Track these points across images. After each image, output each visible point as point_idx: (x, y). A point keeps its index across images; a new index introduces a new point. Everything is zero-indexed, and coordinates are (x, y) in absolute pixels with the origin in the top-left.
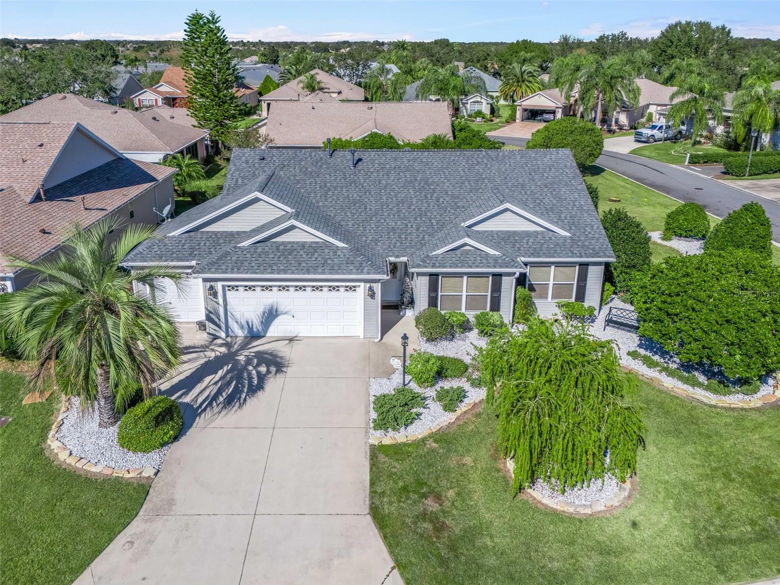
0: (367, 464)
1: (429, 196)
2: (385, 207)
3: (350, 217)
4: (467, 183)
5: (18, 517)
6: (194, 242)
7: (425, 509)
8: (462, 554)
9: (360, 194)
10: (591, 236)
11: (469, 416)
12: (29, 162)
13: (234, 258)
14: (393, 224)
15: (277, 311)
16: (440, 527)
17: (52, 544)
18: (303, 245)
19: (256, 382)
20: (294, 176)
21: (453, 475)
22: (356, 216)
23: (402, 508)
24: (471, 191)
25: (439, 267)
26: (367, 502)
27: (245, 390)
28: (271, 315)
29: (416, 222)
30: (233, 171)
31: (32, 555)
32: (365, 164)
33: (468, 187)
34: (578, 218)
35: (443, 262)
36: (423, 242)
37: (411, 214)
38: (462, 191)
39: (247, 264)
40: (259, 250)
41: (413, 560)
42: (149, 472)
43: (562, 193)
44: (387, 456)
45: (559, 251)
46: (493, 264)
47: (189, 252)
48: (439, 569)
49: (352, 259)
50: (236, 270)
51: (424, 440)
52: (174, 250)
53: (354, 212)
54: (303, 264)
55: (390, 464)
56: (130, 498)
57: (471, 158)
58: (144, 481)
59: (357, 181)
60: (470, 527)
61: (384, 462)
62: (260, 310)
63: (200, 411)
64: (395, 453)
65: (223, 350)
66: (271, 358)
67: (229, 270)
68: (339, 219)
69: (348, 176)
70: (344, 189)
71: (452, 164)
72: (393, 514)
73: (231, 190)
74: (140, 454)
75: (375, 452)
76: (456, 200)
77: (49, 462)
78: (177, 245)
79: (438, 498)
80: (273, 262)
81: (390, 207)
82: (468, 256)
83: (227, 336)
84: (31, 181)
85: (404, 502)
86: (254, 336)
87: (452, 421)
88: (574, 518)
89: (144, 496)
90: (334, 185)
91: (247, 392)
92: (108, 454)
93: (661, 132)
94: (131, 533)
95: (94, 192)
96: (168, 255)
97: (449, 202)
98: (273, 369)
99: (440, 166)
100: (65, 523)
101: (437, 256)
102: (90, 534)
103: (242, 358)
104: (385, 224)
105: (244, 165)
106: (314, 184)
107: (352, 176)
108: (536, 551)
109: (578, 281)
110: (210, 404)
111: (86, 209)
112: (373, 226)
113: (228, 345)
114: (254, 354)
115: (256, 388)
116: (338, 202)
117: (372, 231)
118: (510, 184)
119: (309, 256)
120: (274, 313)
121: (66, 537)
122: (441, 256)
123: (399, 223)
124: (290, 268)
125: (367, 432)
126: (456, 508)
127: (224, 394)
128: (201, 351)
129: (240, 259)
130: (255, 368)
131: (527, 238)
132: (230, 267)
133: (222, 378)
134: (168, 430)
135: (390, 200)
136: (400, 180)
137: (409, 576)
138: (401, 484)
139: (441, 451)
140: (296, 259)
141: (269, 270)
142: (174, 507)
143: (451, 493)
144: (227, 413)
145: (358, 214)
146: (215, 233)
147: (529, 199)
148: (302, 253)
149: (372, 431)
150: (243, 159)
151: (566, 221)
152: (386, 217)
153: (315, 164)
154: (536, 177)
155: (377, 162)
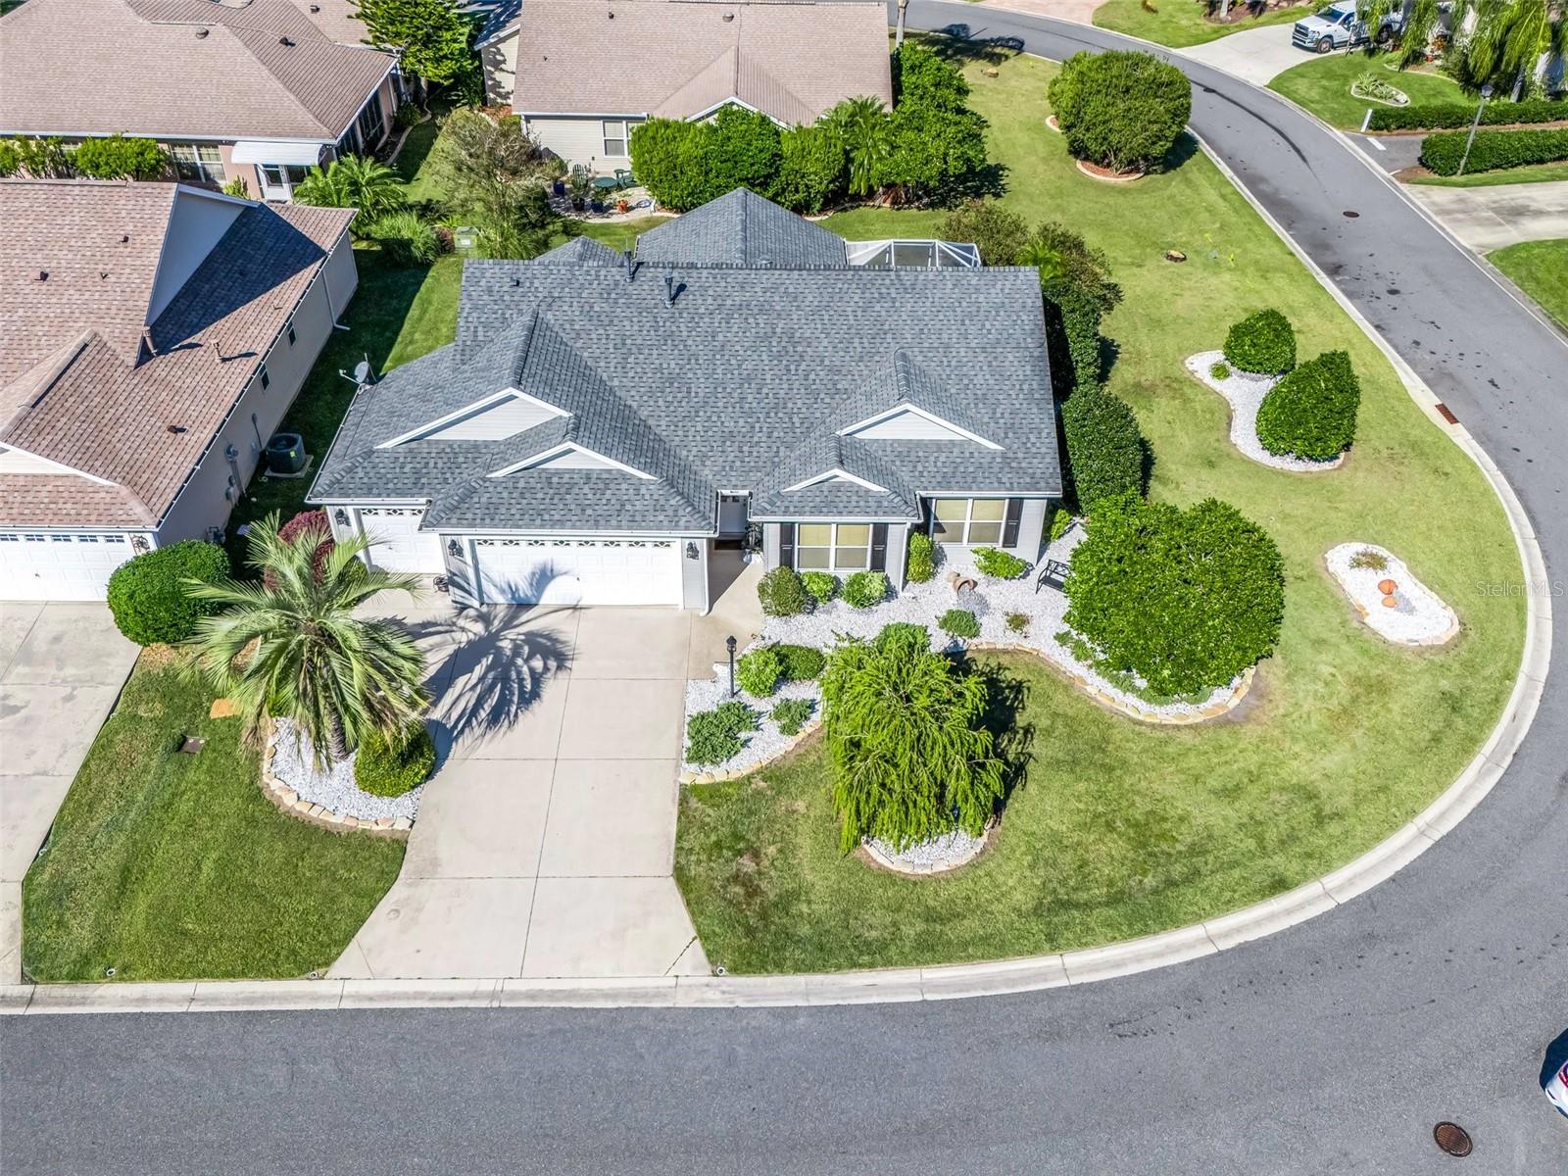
0: (675, 811)
1: (793, 367)
2: (720, 390)
3: (664, 409)
4: (857, 340)
5: (256, 881)
6: (418, 460)
7: (738, 870)
8: (772, 922)
9: (681, 362)
10: (1034, 450)
11: (813, 741)
12: (112, 278)
13: (484, 500)
14: (732, 424)
15: (552, 570)
16: (752, 892)
17: (306, 912)
18: (588, 476)
19: (529, 687)
20: (572, 322)
21: (778, 826)
22: (672, 409)
23: (712, 869)
24: (861, 359)
25: (795, 513)
26: (672, 861)
27: (515, 699)
28: (544, 577)
29: (768, 420)
30: (467, 310)
31: (286, 925)
32: (691, 297)
33: (859, 350)
34: (1022, 416)
35: (800, 505)
36: (776, 459)
37: (762, 405)
38: (847, 358)
39: (503, 511)
40: (521, 484)
41: (717, 930)
42: (402, 825)
43: (1007, 363)
44: (700, 800)
45: (980, 479)
46: (874, 509)
47: (413, 480)
48: (744, 940)
49: (662, 502)
50: (488, 521)
51: (749, 778)
52: (389, 476)
53: (670, 399)
54: (589, 512)
55: (704, 811)
56: (386, 858)
57: (869, 286)
58: (398, 836)
59: (677, 333)
60: (787, 891)
61: (696, 809)
62: (528, 570)
63: (455, 733)
64: (711, 797)
65: (479, 628)
66: (549, 644)
67: (478, 521)
68: (646, 413)
69: (661, 324)
70: (655, 352)
71: (836, 298)
72: (700, 876)
73: (468, 352)
74: (387, 800)
75: (686, 793)
76: (836, 378)
77: (273, 808)
78: (392, 466)
79: (756, 855)
80: (542, 507)
81: (729, 390)
82: (839, 494)
83: (482, 604)
84: (126, 322)
85: (715, 861)
86: (522, 605)
87: (790, 749)
88: (908, 881)
89: (401, 854)
90: (638, 342)
91: (518, 703)
92: (346, 798)
93: (1348, 29)
94: (395, 898)
95: (227, 314)
96: (381, 485)
97: (825, 382)
98: (552, 664)
99: (816, 303)
100: (315, 889)
101: (792, 494)
102: (347, 901)
103: (506, 645)
104: (719, 424)
105: (486, 297)
106: (604, 341)
107: (668, 324)
108: (856, 918)
109: (1008, 519)
110: (468, 722)
111: (224, 360)
112: (699, 428)
113: (484, 618)
114: (523, 637)
115: (530, 697)
116: (644, 379)
117: (698, 438)
118: (927, 345)
119: (598, 496)
120: (549, 574)
121: (320, 904)
122: (800, 494)
123: (741, 422)
124: (568, 517)
125: (678, 766)
126: (775, 868)
127: (486, 706)
128: (446, 632)
129: (493, 500)
130: (526, 661)
131: (936, 455)
132: (479, 516)
133: (482, 679)
134: (419, 768)
135: (729, 376)
136: (748, 334)
137: (711, 948)
138: (713, 838)
139: (769, 792)
140: (578, 502)
141: (538, 522)
142: (439, 869)
143: (772, 850)
144: (493, 737)
145: (676, 404)
146: (450, 444)
147: (953, 377)
148: (586, 489)
149: (685, 764)
150: (483, 283)
151: (1002, 421)
152: (722, 409)
153: (605, 296)
154: (973, 330)
155: (711, 292)
